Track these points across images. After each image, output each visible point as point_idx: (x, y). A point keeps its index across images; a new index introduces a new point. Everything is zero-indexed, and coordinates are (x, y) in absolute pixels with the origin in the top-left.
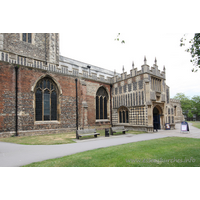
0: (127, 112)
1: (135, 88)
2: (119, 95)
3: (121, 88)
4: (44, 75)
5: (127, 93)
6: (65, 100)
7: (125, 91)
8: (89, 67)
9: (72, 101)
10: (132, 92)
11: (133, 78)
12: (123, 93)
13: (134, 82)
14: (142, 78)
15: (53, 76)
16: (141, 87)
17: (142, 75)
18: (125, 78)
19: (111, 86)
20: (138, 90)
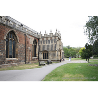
0: (48, 53)
1: (52, 42)
2: (43, 44)
3: (44, 41)
4: (11, 30)
5: (48, 44)
6: (20, 46)
7: (47, 43)
8: (22, 25)
9: (23, 47)
10: (51, 44)
11: (51, 38)
12: (45, 44)
13: (51, 39)
14: (55, 38)
15: (15, 31)
16: (55, 42)
17: (55, 37)
18: (46, 36)
19: (38, 39)
20: (53, 43)
